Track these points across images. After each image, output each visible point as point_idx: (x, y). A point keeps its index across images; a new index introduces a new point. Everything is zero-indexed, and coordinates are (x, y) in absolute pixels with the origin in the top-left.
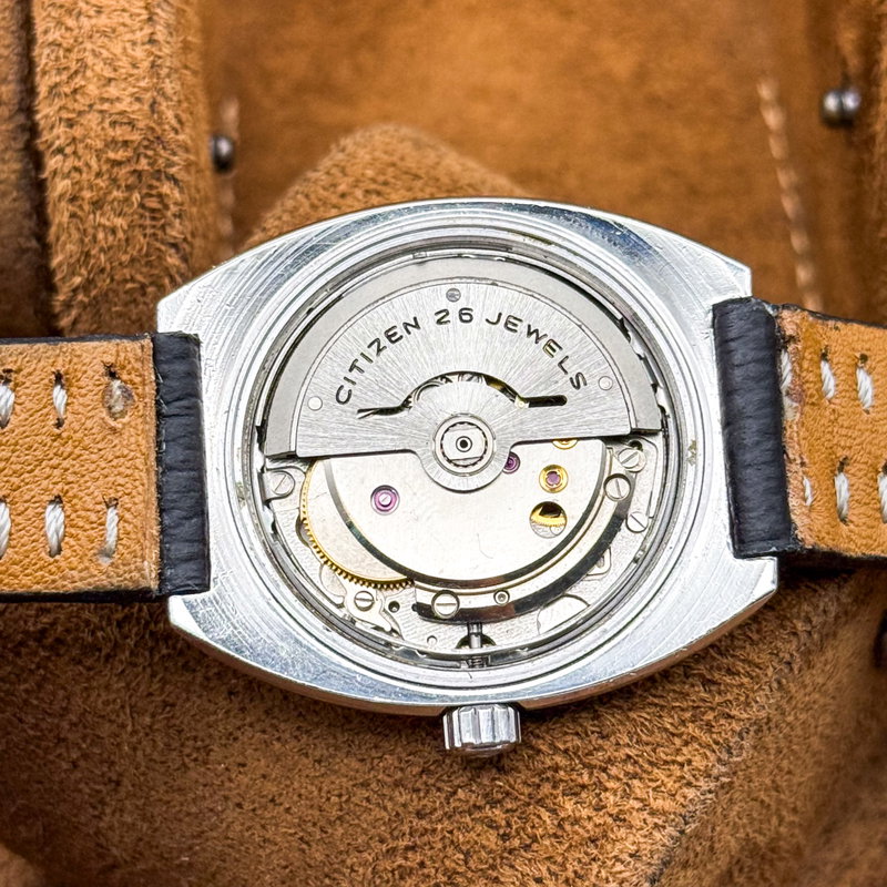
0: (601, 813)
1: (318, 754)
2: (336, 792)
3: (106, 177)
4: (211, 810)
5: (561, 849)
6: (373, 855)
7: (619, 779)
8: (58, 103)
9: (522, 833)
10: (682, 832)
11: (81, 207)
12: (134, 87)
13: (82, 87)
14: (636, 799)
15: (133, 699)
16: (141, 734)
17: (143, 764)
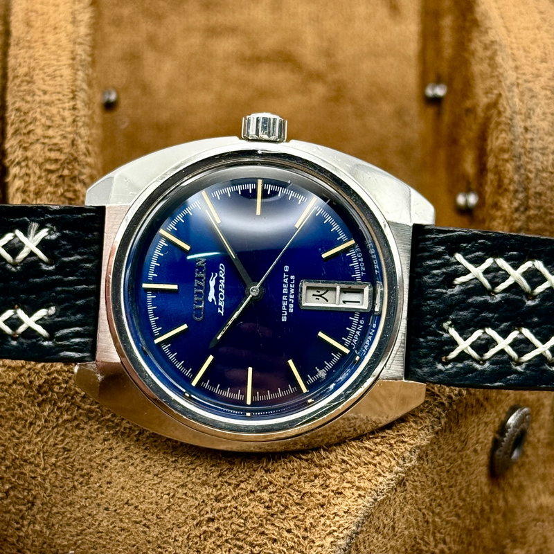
0: (327, 490)
1: (156, 471)
2: (167, 492)
3: (44, 179)
4: (90, 515)
5: (302, 511)
6: (188, 528)
7: (337, 472)
8: (19, 138)
9: (279, 505)
10: (376, 500)
11: (29, 196)
12: (63, 131)
13: (33, 130)
14: (348, 482)
15: (45, 448)
16: (49, 470)
17: (49, 489)
